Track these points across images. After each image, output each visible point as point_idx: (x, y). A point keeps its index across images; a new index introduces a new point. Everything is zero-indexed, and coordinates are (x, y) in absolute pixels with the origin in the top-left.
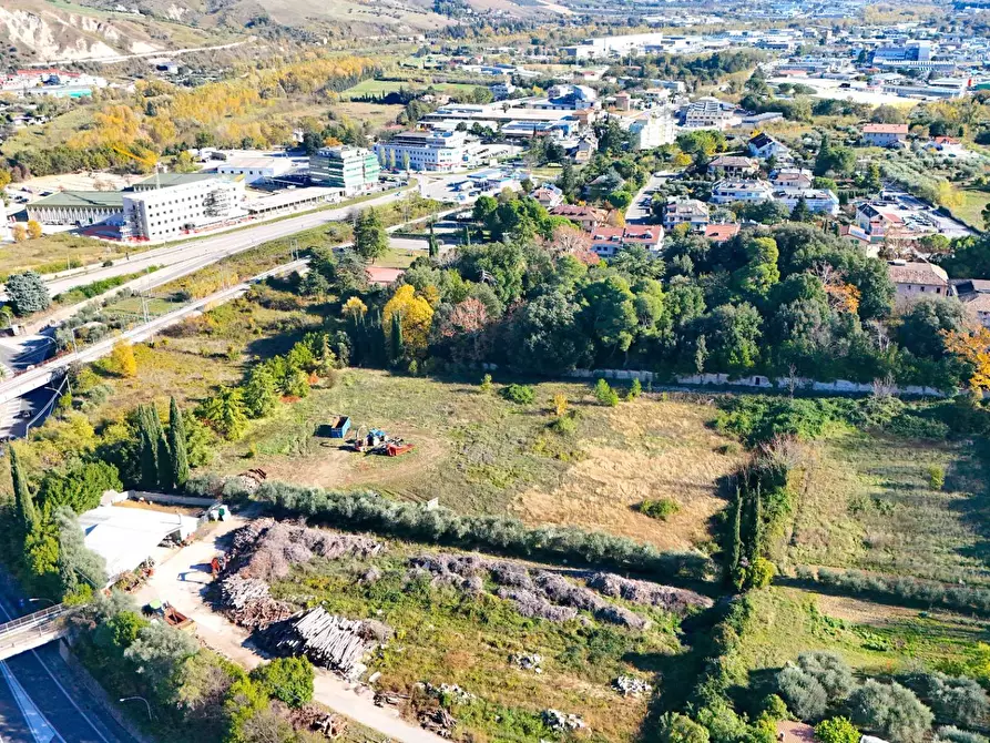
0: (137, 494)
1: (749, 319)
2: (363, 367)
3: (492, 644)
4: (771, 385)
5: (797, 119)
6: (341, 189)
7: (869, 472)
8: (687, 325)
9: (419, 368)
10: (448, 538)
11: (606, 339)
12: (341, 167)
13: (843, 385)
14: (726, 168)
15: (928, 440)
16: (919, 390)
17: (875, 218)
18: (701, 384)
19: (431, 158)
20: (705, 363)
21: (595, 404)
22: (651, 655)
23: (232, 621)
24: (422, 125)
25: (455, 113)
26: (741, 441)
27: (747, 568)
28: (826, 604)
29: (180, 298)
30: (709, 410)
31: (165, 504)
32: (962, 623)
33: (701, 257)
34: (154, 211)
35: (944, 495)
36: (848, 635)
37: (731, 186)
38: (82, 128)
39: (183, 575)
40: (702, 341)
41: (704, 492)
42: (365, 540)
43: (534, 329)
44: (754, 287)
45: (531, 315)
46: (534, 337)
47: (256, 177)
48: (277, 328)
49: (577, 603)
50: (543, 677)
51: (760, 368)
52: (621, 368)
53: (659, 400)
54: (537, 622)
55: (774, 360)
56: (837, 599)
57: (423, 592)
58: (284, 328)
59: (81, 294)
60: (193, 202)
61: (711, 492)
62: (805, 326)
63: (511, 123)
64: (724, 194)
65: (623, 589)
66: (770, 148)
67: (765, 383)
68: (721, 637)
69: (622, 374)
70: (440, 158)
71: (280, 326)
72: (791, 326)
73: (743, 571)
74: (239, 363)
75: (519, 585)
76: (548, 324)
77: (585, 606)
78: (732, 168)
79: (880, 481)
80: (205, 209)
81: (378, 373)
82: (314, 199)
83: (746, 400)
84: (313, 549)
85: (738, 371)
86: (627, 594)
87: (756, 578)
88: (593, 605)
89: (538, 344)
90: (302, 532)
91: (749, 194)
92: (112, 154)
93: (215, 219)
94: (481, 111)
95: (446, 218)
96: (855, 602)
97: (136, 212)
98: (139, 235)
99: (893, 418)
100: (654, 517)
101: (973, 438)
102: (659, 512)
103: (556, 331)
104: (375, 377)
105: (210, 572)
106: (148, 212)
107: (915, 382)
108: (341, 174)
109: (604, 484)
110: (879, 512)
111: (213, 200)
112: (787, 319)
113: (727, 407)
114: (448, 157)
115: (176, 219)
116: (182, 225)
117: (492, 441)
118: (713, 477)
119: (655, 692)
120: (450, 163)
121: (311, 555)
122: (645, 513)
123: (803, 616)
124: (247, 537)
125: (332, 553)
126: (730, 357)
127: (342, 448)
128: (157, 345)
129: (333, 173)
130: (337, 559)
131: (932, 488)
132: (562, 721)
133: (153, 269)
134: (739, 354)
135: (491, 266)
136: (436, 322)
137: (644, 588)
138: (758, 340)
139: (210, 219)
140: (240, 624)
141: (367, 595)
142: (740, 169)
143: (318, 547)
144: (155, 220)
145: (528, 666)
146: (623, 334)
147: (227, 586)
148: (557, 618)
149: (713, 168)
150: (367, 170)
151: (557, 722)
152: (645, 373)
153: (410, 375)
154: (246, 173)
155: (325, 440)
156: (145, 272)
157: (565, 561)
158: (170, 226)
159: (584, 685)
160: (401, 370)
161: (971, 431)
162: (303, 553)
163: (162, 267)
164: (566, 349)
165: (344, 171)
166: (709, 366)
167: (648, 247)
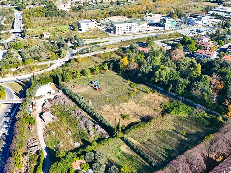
1: (184, 83)
2: (114, 71)
4: (185, 100)
6: (164, 28)
8: (172, 80)
9: (121, 74)
16: (216, 113)
18: (172, 95)
19: (193, 22)
20: (171, 90)
21: (144, 92)
24: (207, 12)
25: (218, 9)
26: (162, 110)
28: (124, 146)
29: (105, 49)
30: (167, 101)
32: (142, 162)
34: (118, 28)
35: (183, 137)
36: (119, 153)
38: (138, 4)
39: (45, 99)
40: (171, 85)
42: (72, 104)
43: (140, 72)
49: (87, 127)
50: (67, 136)
51: (182, 95)
53: (160, 95)
56: (127, 146)
59: (91, 44)
60: (127, 28)
61: (139, 117)
62: (196, 88)
70: (195, 23)
71: (113, 58)
75: (83, 121)
76: (143, 72)
79: (175, 129)
80: (129, 29)
81: (115, 73)
82: (156, 30)
84: (64, 102)
85: (178, 94)
87: (117, 136)
89: (140, 76)
93: (131, 32)
94: (226, 9)
95: (178, 39)
96: (129, 149)
97: (115, 28)
98: (115, 33)
99: (199, 117)
100: (122, 118)
103: (144, 74)
104: (113, 73)
106: (116, 29)
107: (214, 110)
109: (123, 109)
110: (162, 135)
111: (131, 28)
112: (193, 85)
114: (198, 23)
115: (122, 31)
116: (124, 32)
118: (146, 115)
122: (122, 116)
123: (116, 146)
125: (66, 104)
126: (176, 91)
127: (91, 86)
128: (90, 58)
129: (163, 24)
133: (108, 41)
134: (178, 90)
136: (127, 66)
137: (100, 130)
138: (185, 88)
139: (130, 32)
140: (42, 110)
144: (118, 30)
146: (156, 79)
148: (81, 128)
150: (172, 24)
152: (162, 88)
153: (119, 75)
155: (90, 84)
156: (106, 42)
158: (121, 32)
159: (71, 141)
162: (62, 102)
163: (110, 41)
164: (145, 78)
165: (166, 24)
166: (171, 91)
167: (209, 58)
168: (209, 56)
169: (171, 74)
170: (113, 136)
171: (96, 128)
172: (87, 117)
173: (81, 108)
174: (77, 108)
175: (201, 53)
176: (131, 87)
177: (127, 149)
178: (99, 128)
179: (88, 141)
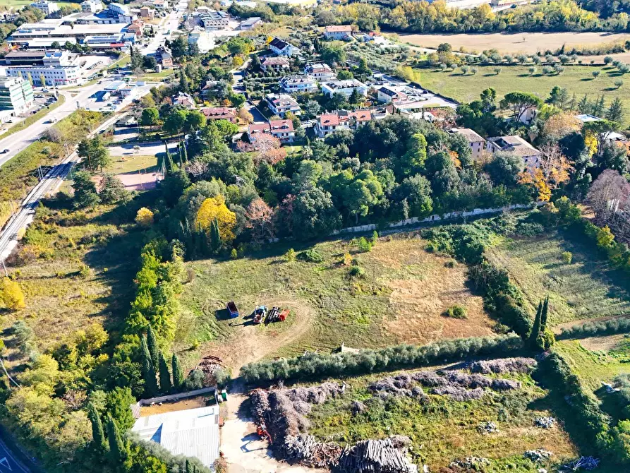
0: (147, 401)
1: (424, 184)
3: (462, 424)
4: (441, 219)
5: (271, 21)
6: (11, 111)
7: (538, 260)
8: (392, 192)
9: (238, 253)
11: (354, 211)
12: (8, 95)
13: (477, 211)
14: (272, 66)
15: (539, 237)
17: (394, 96)
18: (403, 225)
19: (60, 75)
20: (409, 215)
21: (359, 253)
22: (536, 401)
23: (310, 467)
24: (13, 44)
25: (34, 33)
26: (453, 257)
27: (544, 337)
28: (586, 344)
30: (419, 241)
31: (172, 402)
35: (573, 266)
36: (610, 358)
37: (294, 82)
39: (243, 447)
40: (405, 202)
41: (467, 294)
42: (331, 384)
43: (311, 214)
44: (417, 164)
45: (307, 205)
46: (312, 219)
48: (92, 242)
49: (480, 385)
50: (502, 434)
51: (435, 211)
52: (356, 226)
53: (388, 241)
54: (469, 402)
55: (442, 205)
56: (587, 340)
57: (398, 407)
58: (98, 241)
61: (469, 294)
63: (88, 38)
64: (291, 87)
65: (491, 367)
66: (288, 49)
67: (437, 218)
69: (365, 227)
72: (446, 184)
73: (543, 339)
74: (93, 277)
75: (442, 384)
77: (484, 385)
78: (276, 66)
79: (542, 265)
81: (209, 262)
83: (436, 231)
84: (309, 401)
85: (427, 214)
86: (496, 370)
87: (550, 341)
88: (488, 383)
89: (317, 224)
90: (294, 391)
91: (306, 85)
94: (53, 29)
96: (596, 339)
99: (516, 226)
100: (459, 318)
101: (555, 229)
102: (460, 314)
103: (324, 213)
105: (259, 439)
108: (9, 100)
109: (415, 305)
112: (443, 180)
113: (429, 236)
117: (330, 293)
118: (461, 283)
119: (559, 421)
121: (311, 405)
122: (453, 317)
123: (583, 354)
124: (265, 408)
125: (322, 399)
126: (421, 208)
127: (246, 324)
128: (14, 277)
130: (326, 403)
131: (566, 263)
132: (540, 455)
134: (425, 205)
135: (237, 171)
136: (239, 220)
137: (502, 362)
138: (432, 195)
140: (317, 467)
141: (370, 420)
142: (281, 66)
143: (310, 398)
145: (492, 430)
146: (363, 207)
147: (290, 446)
148: (478, 396)
149: (265, 66)
150: (26, 93)
151: (538, 457)
152: (370, 225)
153: (233, 259)
155: (229, 321)
157: (446, 360)
159: (524, 430)
160: (223, 257)
161: (551, 225)
162: (306, 406)
164: (331, 222)
165: (11, 97)
166: (411, 215)
167: (287, 134)
168: (286, 130)
170: (542, 348)
171: (489, 368)
172: (429, 372)
173: (368, 373)
174: (358, 382)
175: (263, 132)
176: (316, 262)
177: (597, 342)
178: (493, 362)
179: (536, 398)
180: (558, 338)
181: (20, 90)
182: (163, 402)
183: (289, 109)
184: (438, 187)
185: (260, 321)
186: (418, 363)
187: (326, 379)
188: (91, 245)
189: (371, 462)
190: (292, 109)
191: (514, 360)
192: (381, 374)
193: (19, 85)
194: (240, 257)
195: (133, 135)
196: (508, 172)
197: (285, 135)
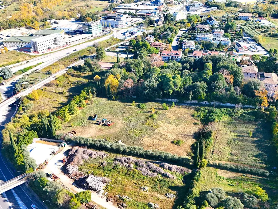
0: (42, 139)
1: (204, 86)
2: (100, 97)
3: (136, 184)
4: (209, 104)
5: (221, 9)
6: (92, 35)
7: (233, 132)
8: (187, 87)
9: (115, 98)
10: (124, 153)
11: (165, 91)
13: (228, 104)
14: (200, 28)
15: (249, 122)
16: (248, 106)
17: (240, 48)
18: (191, 103)
19: (117, 24)
20: (191, 98)
21: (162, 109)
22: (175, 186)
23: (69, 177)
24: (114, 11)
25: (123, 7)
26: (200, 121)
27: (200, 162)
28: (220, 172)
29: (49, 73)
30: (192, 111)
31: (49, 141)
32: (253, 177)
33: (192, 64)
34: (39, 44)
35: (252, 139)
36: (225, 181)
37: (201, 36)
38: (15, 10)
39: (56, 163)
40: (191, 92)
41: (191, 137)
42: (102, 153)
43: (146, 88)
44: (205, 77)
45: (145, 85)
46: (146, 91)
47: (67, 31)
48: (76, 84)
49: (157, 172)
50: (148, 193)
51: (206, 99)
52: (169, 98)
53: (179, 108)
54: (147, 177)
55: (210, 98)
56: (223, 171)
57: (118, 169)
58: (78, 84)
59: (21, 72)
60: (50, 41)
61: (192, 137)
62: (218, 88)
63: (140, 11)
64: (199, 38)
65: (169, 167)
66: (213, 22)
67: (208, 103)
68: (193, 183)
69: (170, 100)
70: (119, 24)
71: (77, 83)
72: (215, 88)
73: (199, 163)
74: (66, 95)
75: (142, 166)
76: (150, 87)
77: (159, 173)
78: (202, 28)
79: (236, 134)
80: (54, 43)
81: (104, 99)
82: (84, 38)
83: (202, 108)
84: (89, 156)
85: (201, 100)
86: (170, 169)
87: (203, 165)
88: (161, 172)
89: (147, 93)
90: (86, 151)
91: (206, 38)
92: (25, 22)
93: (57, 46)
94: (130, 6)
95: (121, 45)
96: (227, 171)
97: (34, 44)
98: (35, 51)
99: (241, 115)
100: (177, 145)
101: (261, 121)
103: (152, 89)
104: (103, 100)
105: (63, 162)
106: (38, 45)
107: (247, 104)
109: (164, 135)
110: (235, 144)
111: (56, 40)
112: (214, 86)
113: (197, 110)
115: (46, 46)
116: (47, 48)
117: (135, 122)
118: (193, 132)
119: (176, 197)
120: (122, 25)
121: (89, 157)
122: (175, 144)
123: (214, 176)
124: (72, 153)
125: (94, 157)
126: (198, 97)
127: (95, 124)
128: (44, 89)
129: (89, 30)
130: (95, 159)
131: (249, 137)
132: (153, 206)
133: (40, 63)
134: (201, 96)
135: (134, 67)
136: (120, 85)
137: (174, 167)
138: (206, 92)
139: (55, 46)
140: (71, 178)
141: (104, 170)
142: (204, 29)
143: (90, 155)
144: (40, 47)
145: (145, 190)
146: (170, 90)
147: (68, 168)
148: (152, 176)
149: (197, 28)
150: (99, 29)
151: (152, 206)
152: (176, 100)
153: (113, 100)
154: (65, 29)
155: (91, 121)
156: (38, 64)
157: (154, 159)
158: (44, 48)
159: (158, 195)
160: (110, 99)
161: (260, 119)
162: (86, 157)
163: (43, 63)
164: (155, 94)
165: (92, 29)
166: (193, 99)
167: (177, 57)
168: (177, 55)
169: (184, 81)
170: (198, 167)
171: (167, 167)
172: (142, 161)
173: (120, 154)
174: (114, 156)
175: (167, 55)
176: (142, 109)
177: (226, 173)
178: (171, 166)
179: (176, 185)
180: (209, 165)
181: (97, 27)
182: (47, 141)
183: (189, 47)
184: (210, 89)
185: (100, 124)
186: (141, 156)
187: (102, 151)
188: (75, 85)
189: (86, 182)
190: (191, 47)
191: (181, 167)
192: (124, 155)
193: (97, 25)
194: (116, 100)
195: (124, 49)
196: (252, 89)
197: (176, 57)
